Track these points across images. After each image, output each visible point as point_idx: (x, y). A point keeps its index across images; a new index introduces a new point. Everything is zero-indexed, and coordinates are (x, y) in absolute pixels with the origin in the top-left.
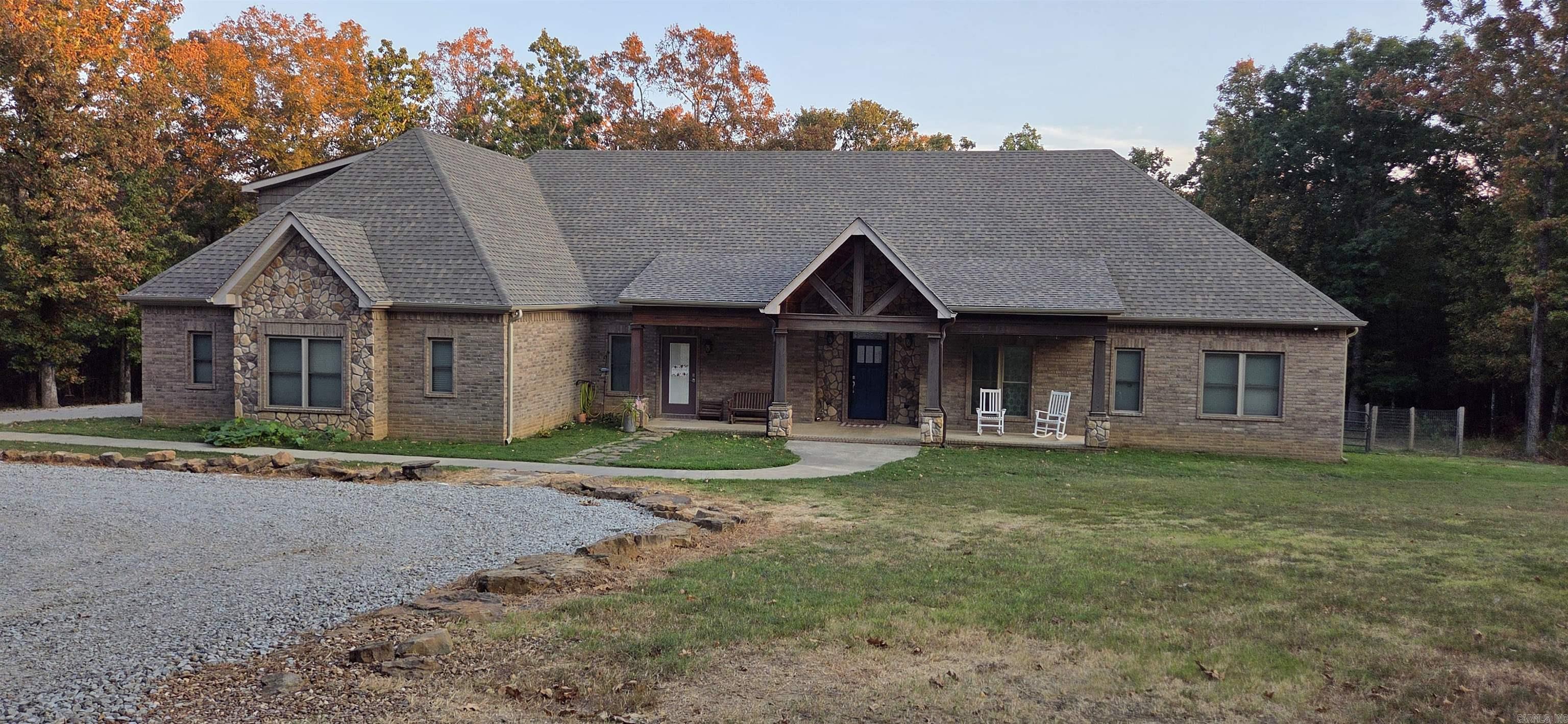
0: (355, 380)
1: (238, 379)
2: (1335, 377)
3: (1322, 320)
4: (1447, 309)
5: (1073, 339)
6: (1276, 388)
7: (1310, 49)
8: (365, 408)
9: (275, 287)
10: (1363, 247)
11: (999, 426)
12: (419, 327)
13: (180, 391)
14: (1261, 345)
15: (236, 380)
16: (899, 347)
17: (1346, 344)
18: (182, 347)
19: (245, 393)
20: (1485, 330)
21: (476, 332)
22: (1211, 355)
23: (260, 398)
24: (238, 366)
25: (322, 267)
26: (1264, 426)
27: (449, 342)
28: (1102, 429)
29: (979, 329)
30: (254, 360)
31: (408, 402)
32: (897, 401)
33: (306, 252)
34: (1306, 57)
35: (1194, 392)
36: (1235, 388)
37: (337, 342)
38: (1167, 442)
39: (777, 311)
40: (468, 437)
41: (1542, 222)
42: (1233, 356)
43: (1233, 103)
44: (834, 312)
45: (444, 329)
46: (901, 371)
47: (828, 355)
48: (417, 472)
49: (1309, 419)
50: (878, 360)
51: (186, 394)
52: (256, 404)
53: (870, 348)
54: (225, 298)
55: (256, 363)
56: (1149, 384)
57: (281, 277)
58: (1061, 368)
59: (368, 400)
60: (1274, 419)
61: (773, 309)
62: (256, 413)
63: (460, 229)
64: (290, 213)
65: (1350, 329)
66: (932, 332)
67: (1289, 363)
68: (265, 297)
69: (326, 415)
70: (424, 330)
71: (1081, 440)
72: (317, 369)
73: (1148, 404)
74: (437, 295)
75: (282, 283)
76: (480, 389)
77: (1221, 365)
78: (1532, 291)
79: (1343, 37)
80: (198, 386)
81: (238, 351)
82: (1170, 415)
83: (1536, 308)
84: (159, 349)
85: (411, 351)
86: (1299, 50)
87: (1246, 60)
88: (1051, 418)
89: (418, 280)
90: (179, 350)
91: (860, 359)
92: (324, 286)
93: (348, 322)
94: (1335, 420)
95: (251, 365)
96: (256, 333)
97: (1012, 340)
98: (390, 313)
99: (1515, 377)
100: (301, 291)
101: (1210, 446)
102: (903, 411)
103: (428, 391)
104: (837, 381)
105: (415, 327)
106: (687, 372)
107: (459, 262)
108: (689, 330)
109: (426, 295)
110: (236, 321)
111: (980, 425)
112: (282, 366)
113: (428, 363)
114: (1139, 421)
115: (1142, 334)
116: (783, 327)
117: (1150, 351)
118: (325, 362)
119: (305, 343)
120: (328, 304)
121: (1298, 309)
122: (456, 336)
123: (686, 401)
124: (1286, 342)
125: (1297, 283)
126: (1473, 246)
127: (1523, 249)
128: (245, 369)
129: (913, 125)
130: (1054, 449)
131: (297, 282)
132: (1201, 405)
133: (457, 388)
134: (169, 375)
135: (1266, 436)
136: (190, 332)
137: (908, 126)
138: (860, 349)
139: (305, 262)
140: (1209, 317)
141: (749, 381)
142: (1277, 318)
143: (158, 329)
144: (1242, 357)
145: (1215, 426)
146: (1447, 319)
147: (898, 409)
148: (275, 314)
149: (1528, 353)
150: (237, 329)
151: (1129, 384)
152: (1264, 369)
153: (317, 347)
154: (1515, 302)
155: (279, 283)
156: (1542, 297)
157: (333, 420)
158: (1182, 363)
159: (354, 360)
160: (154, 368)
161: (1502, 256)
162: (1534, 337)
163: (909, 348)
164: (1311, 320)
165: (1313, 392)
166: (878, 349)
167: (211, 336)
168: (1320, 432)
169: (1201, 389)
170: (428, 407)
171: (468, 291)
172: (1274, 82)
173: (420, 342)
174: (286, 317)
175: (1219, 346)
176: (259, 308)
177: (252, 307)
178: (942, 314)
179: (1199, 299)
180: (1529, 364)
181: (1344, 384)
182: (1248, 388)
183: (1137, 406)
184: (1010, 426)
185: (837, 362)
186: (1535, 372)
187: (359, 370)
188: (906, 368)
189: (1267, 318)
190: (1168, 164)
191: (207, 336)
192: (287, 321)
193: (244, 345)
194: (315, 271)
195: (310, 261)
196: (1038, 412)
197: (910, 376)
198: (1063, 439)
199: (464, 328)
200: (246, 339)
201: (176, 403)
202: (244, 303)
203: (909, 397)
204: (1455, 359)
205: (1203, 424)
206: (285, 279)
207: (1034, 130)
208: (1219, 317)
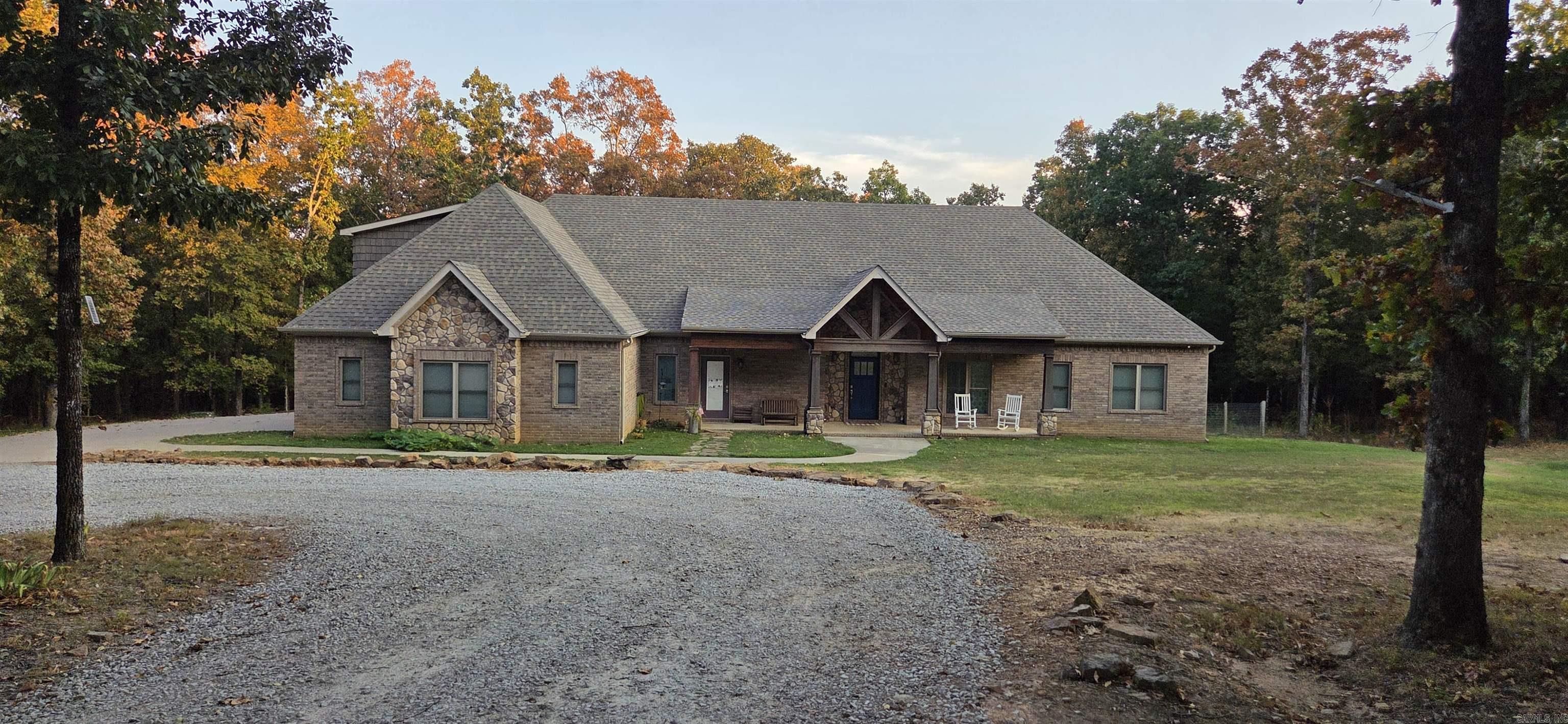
0: (501, 395)
1: (394, 397)
2: (1200, 381)
3: (1194, 341)
4: (1233, 325)
5: (1021, 355)
6: (1162, 390)
7: (1128, 116)
8: (508, 418)
9: (429, 321)
10: (1172, 275)
11: (970, 422)
12: (549, 352)
13: (331, 408)
14: (1151, 359)
15: (392, 397)
16: (888, 363)
17: (1208, 356)
18: (332, 370)
19: (400, 408)
20: (1269, 342)
21: (598, 357)
22: (1117, 366)
23: (415, 412)
24: (394, 385)
25: (472, 305)
26: (1153, 417)
27: (573, 365)
28: (1051, 422)
29: (962, 349)
30: (410, 381)
31: (539, 413)
32: (886, 405)
33: (457, 293)
34: (1126, 123)
35: (1105, 393)
36: (1133, 390)
37: (485, 365)
38: (1089, 430)
39: (814, 337)
40: (591, 439)
41: (1309, 262)
42: (1133, 367)
43: (1068, 155)
44: (858, 337)
45: (569, 354)
46: (890, 381)
47: (832, 369)
48: (625, 463)
49: (1184, 411)
50: (871, 373)
51: (337, 410)
52: (412, 417)
53: (864, 364)
54: (387, 330)
55: (412, 385)
56: (1075, 388)
57: (434, 313)
58: (1013, 377)
59: (511, 412)
60: (1161, 412)
61: (811, 335)
62: (411, 424)
63: (566, 272)
64: (449, 262)
65: (1211, 347)
66: (932, 352)
67: (1171, 371)
68: (419, 329)
69: (473, 424)
70: (553, 355)
71: (1033, 431)
72: (465, 388)
73: (1074, 402)
74: (565, 327)
75: (436, 318)
76: (600, 401)
77: (1124, 374)
78: (1304, 314)
79: (1153, 110)
80: (346, 403)
81: (394, 373)
82: (1090, 411)
83: (1305, 325)
84: (311, 373)
85: (541, 372)
86: (1121, 117)
87: (1078, 120)
88: (1008, 415)
89: (544, 315)
90: (330, 373)
91: (857, 372)
92: (473, 320)
93: (495, 349)
94: (1201, 412)
95: (406, 385)
96: (413, 358)
97: (978, 357)
98: (523, 341)
99: (1292, 377)
100: (452, 324)
101: (1117, 433)
102: (891, 412)
103: (555, 404)
104: (839, 390)
105: (545, 352)
106: (722, 384)
107: (574, 300)
108: (724, 351)
109: (555, 327)
110: (393, 348)
111: (957, 422)
112: (433, 386)
113: (556, 382)
114: (1068, 416)
115: (1070, 351)
116: (817, 349)
117: (1076, 363)
118: (474, 380)
119: (455, 366)
120: (477, 334)
121: (1176, 333)
122: (580, 360)
123: (720, 407)
124: (1169, 356)
125: (1172, 313)
126: (1253, 276)
127: (1294, 281)
128: (400, 388)
129: (792, 159)
130: (1011, 437)
131: (449, 317)
132: (1111, 403)
133: (581, 400)
134: (320, 394)
135: (1155, 424)
136: (340, 358)
137: (787, 160)
138: (857, 364)
139: (456, 300)
140: (1117, 339)
141: (773, 391)
142: (1163, 340)
143: (310, 356)
144: (1139, 367)
145: (1119, 418)
146: (1234, 333)
147: (887, 410)
148: (428, 344)
149: (1300, 360)
150: (393, 355)
151: (1061, 388)
152: (1153, 375)
153: (464, 369)
154: (1290, 321)
155: (433, 318)
156: (1310, 318)
157: (481, 428)
158: (1098, 372)
159: (500, 380)
160: (306, 389)
161: (1275, 285)
162: (1304, 348)
163: (895, 363)
164: (1186, 340)
165: (1186, 392)
166: (871, 364)
167: (359, 362)
168: (1193, 420)
169: (1111, 390)
170: (556, 416)
171: (590, 324)
172: (1101, 140)
173: (550, 365)
174: (439, 345)
175: (1123, 360)
176: (414, 338)
177: (408, 337)
178: (941, 339)
179: (1108, 325)
180: (1300, 368)
181: (1206, 386)
182: (1142, 390)
183: (1067, 405)
184: (980, 423)
185: (840, 375)
186: (1305, 374)
187: (503, 387)
188: (893, 378)
189: (1156, 339)
190: (1002, 199)
191: (356, 361)
192: (440, 348)
193: (400, 367)
194: (465, 308)
195: (462, 300)
196: (1000, 411)
197: (896, 385)
198: (1018, 431)
199: (586, 353)
200: (402, 364)
201: (327, 417)
202: (400, 334)
203: (896, 401)
204: (1240, 363)
205: (1113, 417)
206: (438, 314)
207: (893, 166)
208: (1124, 339)
